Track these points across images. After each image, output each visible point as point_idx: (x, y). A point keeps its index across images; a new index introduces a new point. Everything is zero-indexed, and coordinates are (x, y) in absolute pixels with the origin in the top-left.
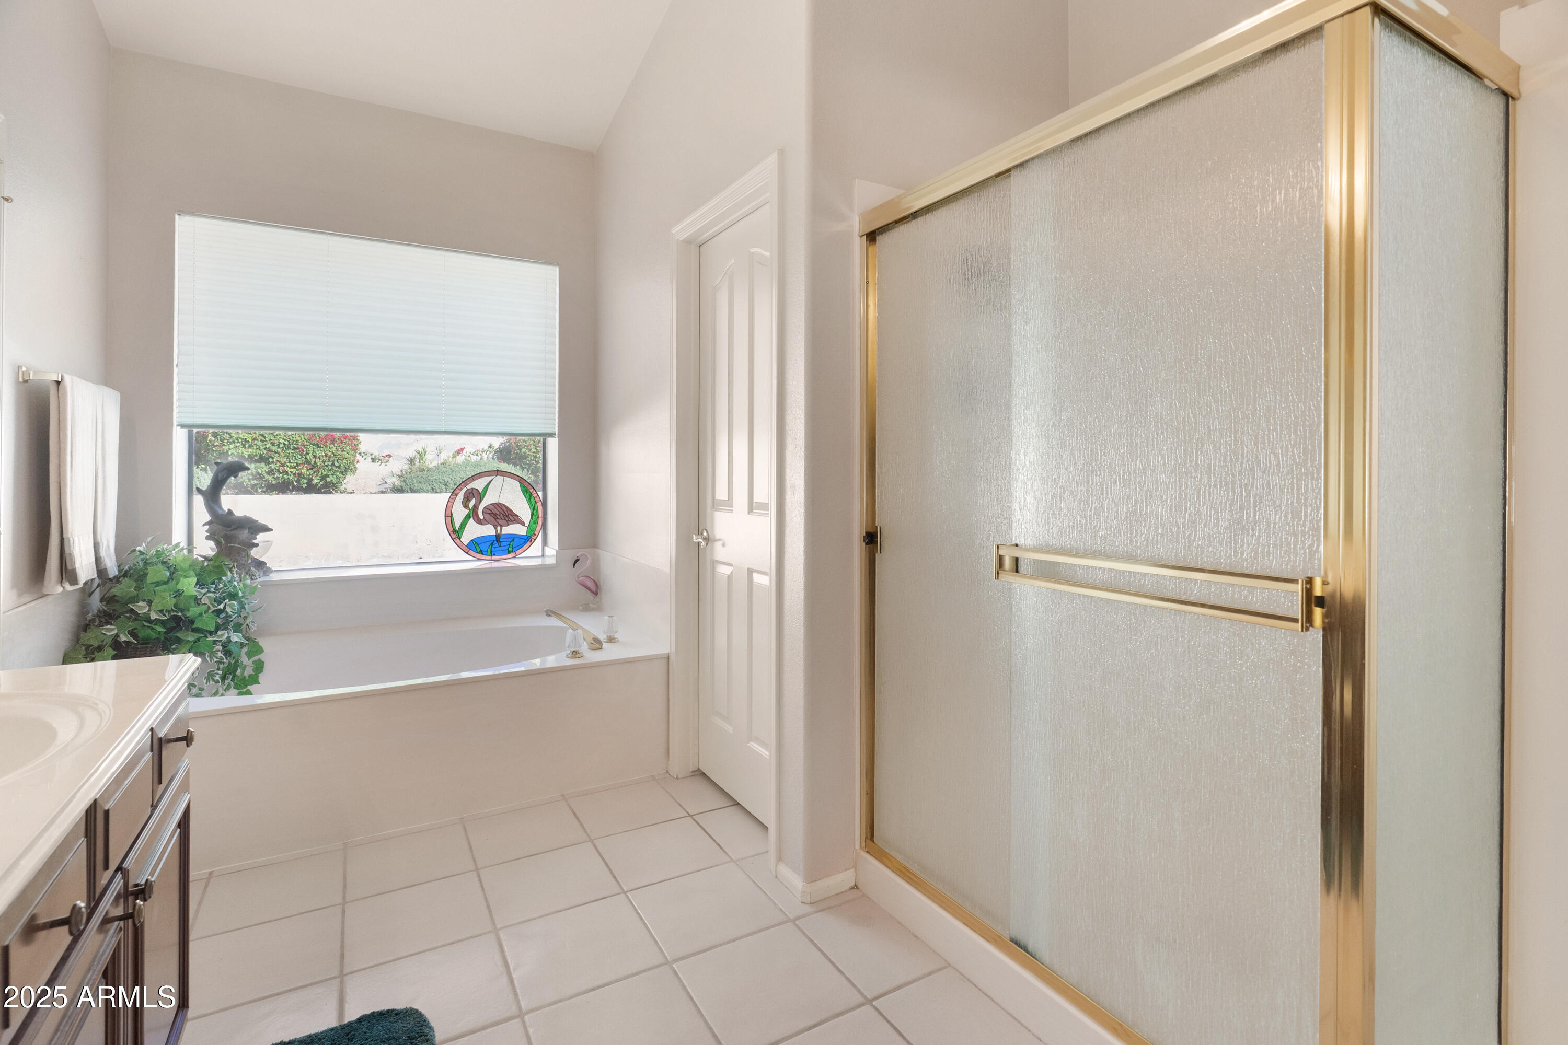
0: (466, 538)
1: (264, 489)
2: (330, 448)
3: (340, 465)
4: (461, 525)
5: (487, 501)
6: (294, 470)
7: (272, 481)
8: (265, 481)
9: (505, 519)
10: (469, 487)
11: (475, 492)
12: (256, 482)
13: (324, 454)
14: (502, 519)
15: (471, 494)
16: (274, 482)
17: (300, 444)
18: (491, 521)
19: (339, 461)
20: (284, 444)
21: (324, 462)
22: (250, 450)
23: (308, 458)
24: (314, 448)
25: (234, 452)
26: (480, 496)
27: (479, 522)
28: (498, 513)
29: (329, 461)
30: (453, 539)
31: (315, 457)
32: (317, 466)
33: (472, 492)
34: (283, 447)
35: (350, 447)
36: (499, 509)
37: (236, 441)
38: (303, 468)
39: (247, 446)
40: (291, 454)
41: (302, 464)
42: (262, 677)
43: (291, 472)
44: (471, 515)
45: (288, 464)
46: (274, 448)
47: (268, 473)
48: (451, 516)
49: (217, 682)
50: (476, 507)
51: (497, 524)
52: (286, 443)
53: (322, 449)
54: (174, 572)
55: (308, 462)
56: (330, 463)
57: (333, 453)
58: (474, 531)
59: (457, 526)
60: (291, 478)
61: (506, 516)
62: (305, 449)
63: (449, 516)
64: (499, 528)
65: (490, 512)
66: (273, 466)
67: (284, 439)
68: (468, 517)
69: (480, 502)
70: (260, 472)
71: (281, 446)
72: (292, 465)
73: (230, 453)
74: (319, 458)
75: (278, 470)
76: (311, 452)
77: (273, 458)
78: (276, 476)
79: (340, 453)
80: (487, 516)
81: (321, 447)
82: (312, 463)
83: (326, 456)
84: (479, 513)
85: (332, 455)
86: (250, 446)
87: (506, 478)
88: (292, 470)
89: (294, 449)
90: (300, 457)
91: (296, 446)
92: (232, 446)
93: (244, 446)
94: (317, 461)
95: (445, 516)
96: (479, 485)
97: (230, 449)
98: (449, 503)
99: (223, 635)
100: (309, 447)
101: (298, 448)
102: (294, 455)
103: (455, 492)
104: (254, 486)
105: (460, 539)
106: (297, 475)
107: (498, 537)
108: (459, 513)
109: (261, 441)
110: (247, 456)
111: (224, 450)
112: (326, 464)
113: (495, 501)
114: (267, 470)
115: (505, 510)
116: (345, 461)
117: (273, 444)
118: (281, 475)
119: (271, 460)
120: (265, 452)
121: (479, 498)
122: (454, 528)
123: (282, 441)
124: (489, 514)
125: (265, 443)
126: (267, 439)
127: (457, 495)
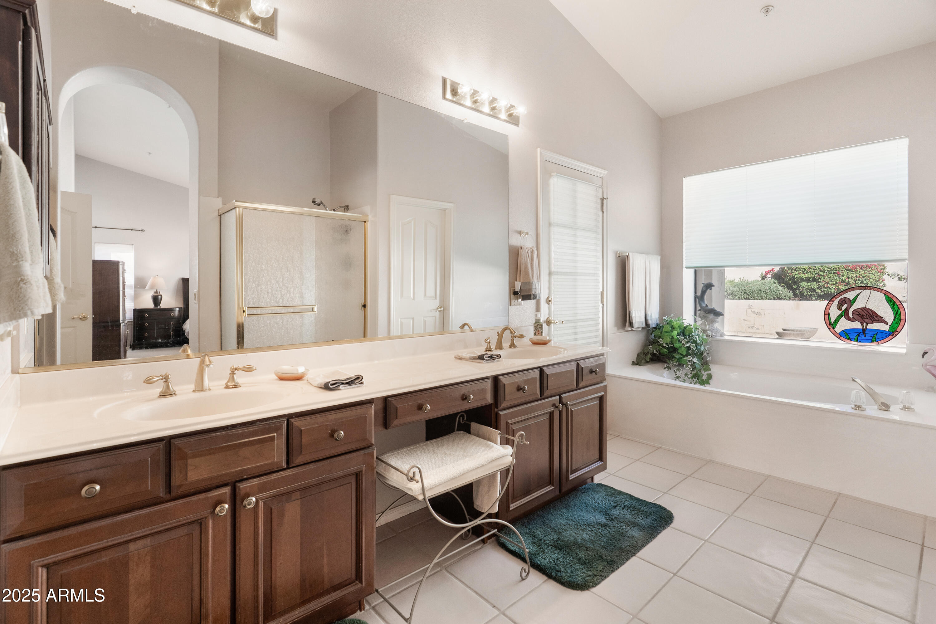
0: (839, 328)
1: (816, 298)
2: (859, 272)
3: (867, 283)
4: (836, 320)
5: (857, 306)
6: (834, 286)
7: (820, 293)
8: (816, 293)
9: (870, 319)
10: (842, 297)
11: (847, 300)
12: (811, 293)
13: (855, 276)
14: (867, 319)
15: (844, 302)
16: (822, 294)
17: (838, 270)
18: (858, 320)
19: (866, 280)
20: (827, 270)
21: (855, 281)
22: (807, 275)
23: (843, 279)
24: (847, 272)
25: (798, 276)
26: (851, 303)
27: (849, 319)
28: (865, 315)
29: (859, 280)
30: (829, 329)
31: (848, 278)
32: (850, 283)
33: (844, 300)
34: (827, 272)
35: (876, 271)
36: (865, 312)
37: (799, 270)
38: (840, 285)
39: (805, 272)
40: (832, 277)
41: (839, 282)
42: (711, 381)
43: (832, 287)
44: (843, 315)
45: (830, 283)
46: (821, 273)
47: (818, 288)
48: (829, 314)
49: (689, 378)
50: (847, 310)
51: (864, 322)
52: (829, 270)
53: (853, 273)
54: (673, 328)
55: (843, 281)
56: (860, 282)
57: (862, 275)
58: (844, 325)
59: (833, 321)
60: (832, 291)
61: (872, 317)
62: (841, 273)
63: (827, 314)
64: (865, 324)
65: (858, 313)
66: (821, 284)
67: (827, 268)
68: (840, 316)
69: (851, 306)
70: (813, 287)
71: (826, 272)
72: (833, 283)
73: (796, 277)
74: (852, 279)
75: (824, 286)
76: (846, 275)
77: (821, 279)
78: (823, 290)
79: (867, 274)
80: (856, 316)
81: (853, 272)
82: (847, 282)
83: (856, 277)
84: (849, 314)
85: (861, 276)
86: (807, 273)
87: (873, 291)
88: (833, 286)
89: (834, 273)
90: (837, 277)
91: (835, 271)
92: (797, 273)
93: (804, 273)
94: (850, 280)
95: (824, 314)
96: (851, 295)
97: (796, 275)
98: (828, 306)
99: (690, 358)
100: (844, 272)
101: (836, 273)
102: (834, 277)
103: (832, 300)
104: (810, 296)
105: (834, 329)
106: (836, 289)
107: (864, 331)
108: (835, 312)
109: (813, 269)
110: (805, 278)
111: (792, 275)
112: (857, 282)
113: (863, 306)
114: (817, 286)
115: (871, 313)
116: (871, 280)
117: (820, 271)
118: (826, 289)
119: (819, 280)
120: (816, 276)
121: (850, 304)
122: (830, 322)
123: (826, 269)
124: (858, 314)
125: (816, 270)
126: (817, 268)
127: (833, 301)
